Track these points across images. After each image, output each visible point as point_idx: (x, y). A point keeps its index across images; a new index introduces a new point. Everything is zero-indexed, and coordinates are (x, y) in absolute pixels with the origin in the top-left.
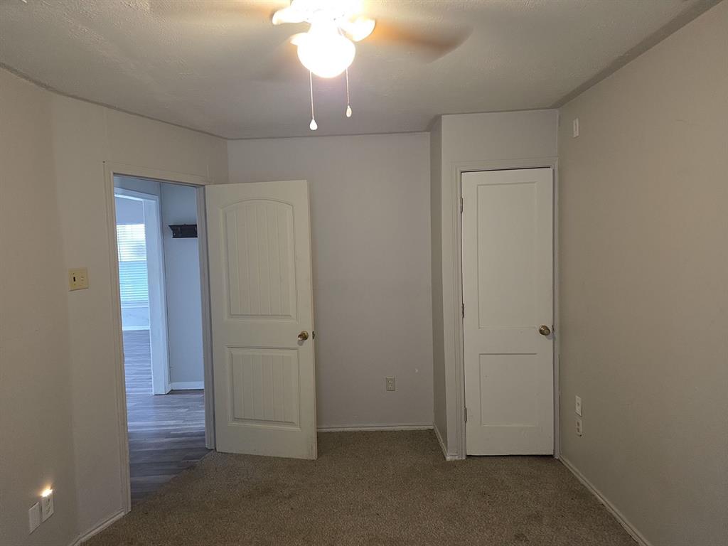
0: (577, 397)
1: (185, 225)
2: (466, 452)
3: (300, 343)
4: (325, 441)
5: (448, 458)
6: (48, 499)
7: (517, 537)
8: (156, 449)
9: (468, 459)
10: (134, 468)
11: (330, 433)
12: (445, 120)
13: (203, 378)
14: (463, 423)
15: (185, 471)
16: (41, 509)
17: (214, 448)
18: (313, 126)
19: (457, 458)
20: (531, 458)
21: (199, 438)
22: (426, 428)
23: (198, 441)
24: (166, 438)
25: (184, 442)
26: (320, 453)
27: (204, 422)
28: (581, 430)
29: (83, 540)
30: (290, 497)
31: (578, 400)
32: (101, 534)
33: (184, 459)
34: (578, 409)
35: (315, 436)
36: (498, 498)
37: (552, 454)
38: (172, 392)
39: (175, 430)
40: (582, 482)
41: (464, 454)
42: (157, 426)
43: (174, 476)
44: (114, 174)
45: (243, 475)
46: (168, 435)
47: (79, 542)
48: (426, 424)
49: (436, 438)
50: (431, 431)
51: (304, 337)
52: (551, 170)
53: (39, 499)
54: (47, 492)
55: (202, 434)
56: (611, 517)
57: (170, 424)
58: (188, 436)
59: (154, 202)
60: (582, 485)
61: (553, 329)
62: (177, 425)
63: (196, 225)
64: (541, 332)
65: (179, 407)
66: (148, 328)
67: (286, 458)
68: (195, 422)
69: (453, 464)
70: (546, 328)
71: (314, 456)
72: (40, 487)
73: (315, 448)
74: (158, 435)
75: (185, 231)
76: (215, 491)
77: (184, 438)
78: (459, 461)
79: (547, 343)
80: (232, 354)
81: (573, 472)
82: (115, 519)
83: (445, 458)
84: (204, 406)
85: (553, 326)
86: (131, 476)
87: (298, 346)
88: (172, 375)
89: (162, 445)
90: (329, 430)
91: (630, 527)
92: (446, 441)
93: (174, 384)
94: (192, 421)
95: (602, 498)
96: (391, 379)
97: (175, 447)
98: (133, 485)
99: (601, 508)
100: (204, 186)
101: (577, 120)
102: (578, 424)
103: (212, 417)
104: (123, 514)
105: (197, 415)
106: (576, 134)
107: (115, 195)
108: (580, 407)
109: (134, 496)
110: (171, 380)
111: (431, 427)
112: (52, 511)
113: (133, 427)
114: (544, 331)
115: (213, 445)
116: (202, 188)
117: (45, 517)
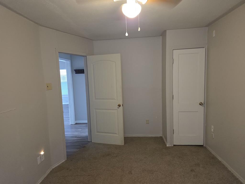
0: (212, 126)
1: (79, 70)
2: (173, 144)
3: (118, 108)
4: (127, 140)
5: (167, 146)
6: (43, 155)
7: (192, 171)
8: (72, 141)
9: (174, 146)
10: (67, 147)
11: (128, 137)
12: (168, 32)
13: (87, 119)
14: (173, 134)
15: (82, 148)
16: (41, 158)
17: (91, 141)
18: (127, 35)
19: (170, 146)
20: (196, 146)
21: (86, 138)
22: (160, 136)
23: (86, 139)
24: (76, 138)
25: (81, 139)
26: (125, 143)
27: (88, 133)
28: (213, 137)
29: (53, 168)
30: (116, 156)
31: (212, 127)
32: (58, 166)
33: (82, 144)
34: (212, 130)
35: (123, 138)
36: (184, 158)
37: (203, 145)
38: (76, 124)
39: (78, 135)
40: (213, 154)
41: (173, 145)
42: (73, 134)
43: (79, 149)
44: (59, 52)
45: (101, 149)
46: (76, 137)
47: (52, 169)
48: (160, 135)
49: (163, 139)
50: (161, 137)
51: (119, 106)
52: (204, 49)
53: (40, 155)
54: (42, 153)
55: (87, 137)
56: (223, 165)
57: (76, 134)
58: (83, 137)
59: (69, 62)
60: (213, 155)
61: (204, 103)
62: (79, 134)
63: (84, 70)
64: (200, 104)
65: (78, 129)
66: (68, 103)
67: (114, 145)
68: (85, 133)
69: (169, 148)
70: (202, 103)
71: (123, 144)
72: (40, 151)
73: (123, 141)
74: (72, 137)
75: (80, 71)
76: (92, 154)
77: (81, 138)
78: (171, 147)
79: (202, 108)
80: (96, 112)
81: (210, 151)
82: (62, 162)
83: (166, 145)
84: (87, 128)
85: (204, 102)
86: (66, 149)
87: (117, 109)
88: (76, 118)
89: (74, 140)
90: (128, 136)
91: (230, 168)
92: (166, 140)
93: (77, 121)
94: (83, 133)
95: (220, 159)
96: (148, 120)
97: (79, 141)
98: (67, 152)
99: (220, 162)
100: (86, 56)
101: (215, 31)
102: (212, 135)
103: (90, 131)
104: (64, 161)
105: (85, 131)
106: (214, 35)
107: (59, 60)
108: (213, 130)
109: (67, 155)
110: (76, 120)
111: (161, 136)
112: (44, 159)
113: (66, 134)
114: (201, 104)
115: (90, 140)
116: (86, 57)
117: (42, 160)
